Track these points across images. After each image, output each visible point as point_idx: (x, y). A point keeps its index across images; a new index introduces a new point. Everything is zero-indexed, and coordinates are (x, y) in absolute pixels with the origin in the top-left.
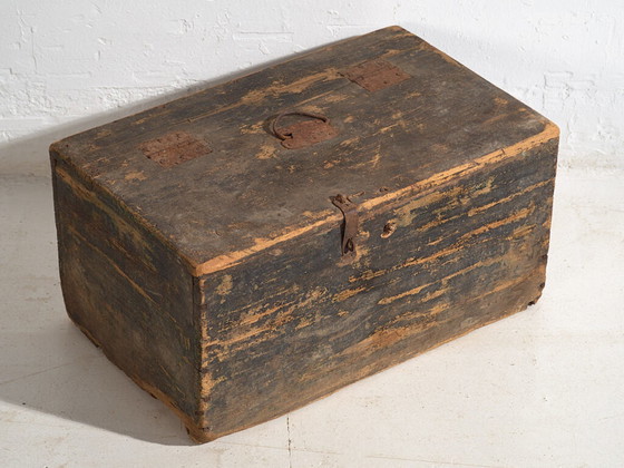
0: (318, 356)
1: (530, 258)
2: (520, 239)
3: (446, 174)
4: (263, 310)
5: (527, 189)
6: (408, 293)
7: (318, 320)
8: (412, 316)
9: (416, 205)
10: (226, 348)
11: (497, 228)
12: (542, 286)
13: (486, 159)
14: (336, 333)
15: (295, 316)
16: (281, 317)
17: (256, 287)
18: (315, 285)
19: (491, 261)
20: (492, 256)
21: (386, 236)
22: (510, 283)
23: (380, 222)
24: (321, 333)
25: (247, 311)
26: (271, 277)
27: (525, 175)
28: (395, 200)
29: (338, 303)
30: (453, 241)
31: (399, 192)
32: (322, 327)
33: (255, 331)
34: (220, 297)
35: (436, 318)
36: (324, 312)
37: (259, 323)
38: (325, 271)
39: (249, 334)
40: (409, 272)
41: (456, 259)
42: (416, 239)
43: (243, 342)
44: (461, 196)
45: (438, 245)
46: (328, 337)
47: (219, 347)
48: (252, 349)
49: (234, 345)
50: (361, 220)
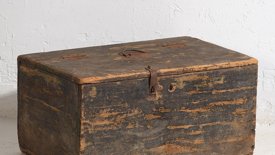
0: (137, 147)
1: (246, 128)
2: (240, 115)
3: (200, 66)
4: (111, 112)
5: (242, 88)
6: (182, 127)
7: (137, 127)
8: (185, 141)
9: (186, 79)
10: (92, 126)
11: (228, 105)
12: (253, 147)
13: (221, 64)
14: (146, 138)
15: (126, 120)
16: (119, 118)
17: (108, 98)
18: (136, 107)
19: (225, 123)
20: (226, 120)
21: (171, 91)
22: (236, 139)
23: (168, 82)
24: (139, 135)
25: (103, 109)
26: (115, 95)
27: (241, 80)
28: (175, 72)
29: (147, 121)
30: (205, 105)
31: (177, 69)
32: (139, 132)
33: (106, 122)
34: (90, 98)
35: (197, 146)
36: (140, 123)
37: (109, 118)
38: (141, 100)
39: (104, 123)
40: (183, 115)
41: (207, 116)
42: (186, 98)
43: (101, 126)
44: (208, 81)
45: (197, 105)
46: (142, 138)
47: (89, 125)
48: (105, 132)
49: (96, 126)
50: (159, 78)
